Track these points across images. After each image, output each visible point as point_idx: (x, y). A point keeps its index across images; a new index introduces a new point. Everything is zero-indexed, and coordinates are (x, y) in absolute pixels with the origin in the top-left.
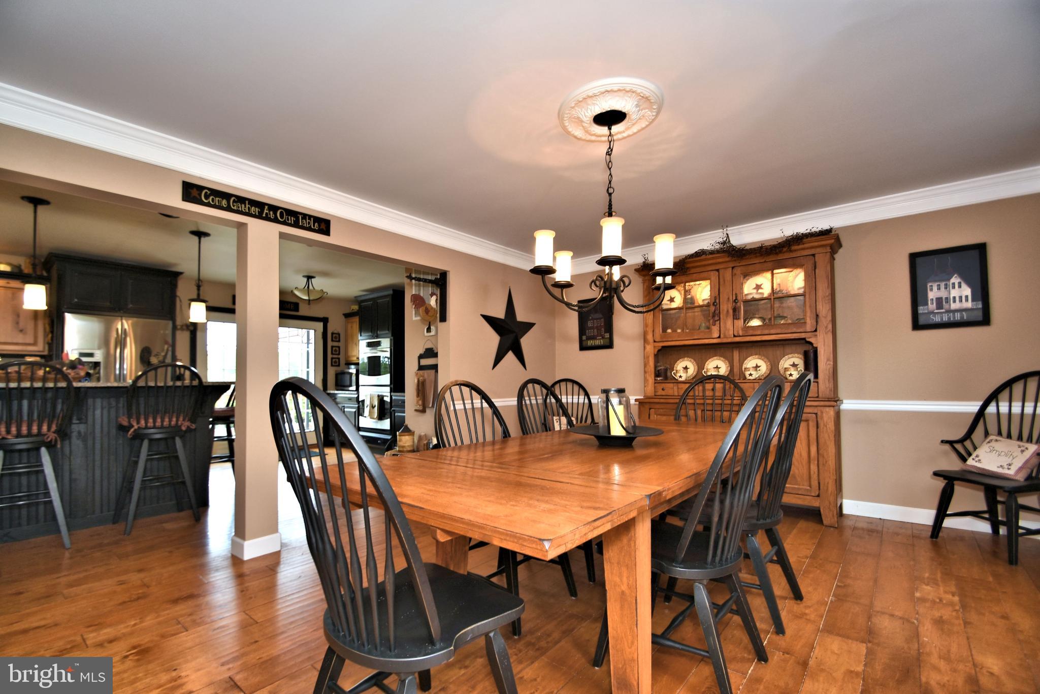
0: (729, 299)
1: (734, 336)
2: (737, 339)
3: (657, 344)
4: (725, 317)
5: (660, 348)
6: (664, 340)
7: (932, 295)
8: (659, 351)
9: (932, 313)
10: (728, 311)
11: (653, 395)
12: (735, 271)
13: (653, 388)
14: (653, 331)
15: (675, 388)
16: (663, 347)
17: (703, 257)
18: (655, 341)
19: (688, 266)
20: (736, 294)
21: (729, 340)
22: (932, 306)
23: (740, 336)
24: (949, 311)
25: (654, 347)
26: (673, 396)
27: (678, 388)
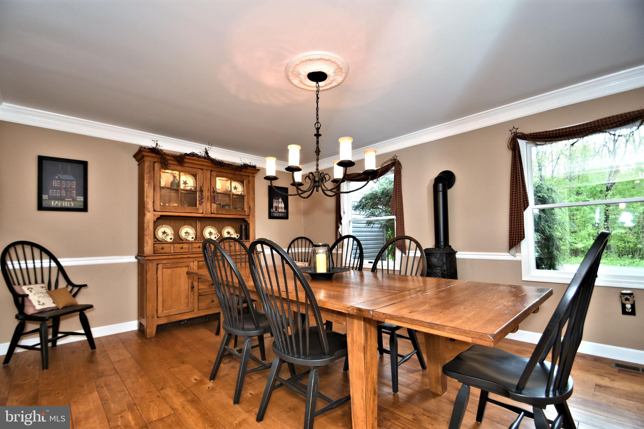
0: (209, 189)
1: (212, 213)
2: (213, 216)
3: (155, 213)
4: (206, 201)
5: (159, 216)
6: (163, 210)
7: (275, 205)
8: (158, 219)
9: (274, 212)
10: (208, 197)
11: (153, 253)
12: (213, 173)
13: (152, 248)
14: (154, 203)
15: (172, 247)
16: (162, 216)
17: (194, 158)
18: (154, 211)
19: (186, 160)
20: (213, 188)
21: (209, 216)
22: (274, 209)
23: (214, 214)
24: (279, 212)
25: (154, 215)
26: (170, 253)
27: (174, 247)
